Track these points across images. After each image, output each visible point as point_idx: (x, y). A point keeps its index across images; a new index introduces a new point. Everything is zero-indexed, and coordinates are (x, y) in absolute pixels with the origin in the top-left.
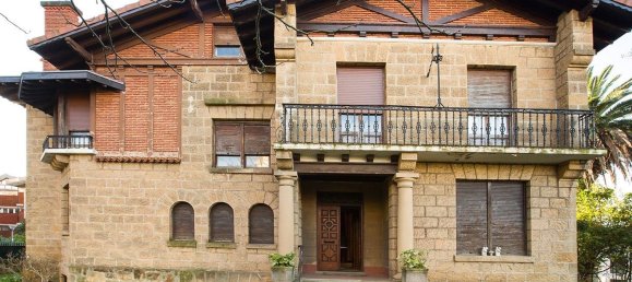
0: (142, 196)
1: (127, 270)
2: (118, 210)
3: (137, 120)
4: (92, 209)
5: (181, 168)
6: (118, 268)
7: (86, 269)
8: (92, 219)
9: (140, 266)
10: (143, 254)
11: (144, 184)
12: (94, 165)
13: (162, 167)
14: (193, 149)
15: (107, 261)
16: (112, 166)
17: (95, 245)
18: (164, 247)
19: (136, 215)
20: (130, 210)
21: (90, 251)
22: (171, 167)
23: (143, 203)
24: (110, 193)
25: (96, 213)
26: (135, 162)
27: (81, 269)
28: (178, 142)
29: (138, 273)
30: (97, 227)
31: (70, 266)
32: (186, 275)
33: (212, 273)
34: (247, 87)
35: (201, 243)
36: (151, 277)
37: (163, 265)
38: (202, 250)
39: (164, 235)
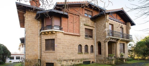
1: (71, 60)
2: (69, 46)
3: (71, 25)
4: (62, 46)
5: (80, 37)
6: (69, 60)
7: (62, 61)
8: (63, 48)
9: (73, 59)
10: (73, 56)
11: (73, 40)
12: (63, 35)
13: (77, 37)
14: (82, 34)
15: (66, 58)
16: (67, 35)
17: (63, 54)
18: (77, 54)
19: (72, 47)
21: (62, 56)
22: (78, 37)
23: (73, 44)
24: (66, 42)
25: (63, 47)
26: (71, 35)
27: (60, 61)
28: (79, 32)
29: (73, 60)
30: (64, 50)
31: (57, 60)
32: (81, 60)
33: (85, 59)
34: (90, 23)
35: (83, 53)
36: (76, 61)
37: (77, 58)
38: (84, 55)
39: (77, 51)
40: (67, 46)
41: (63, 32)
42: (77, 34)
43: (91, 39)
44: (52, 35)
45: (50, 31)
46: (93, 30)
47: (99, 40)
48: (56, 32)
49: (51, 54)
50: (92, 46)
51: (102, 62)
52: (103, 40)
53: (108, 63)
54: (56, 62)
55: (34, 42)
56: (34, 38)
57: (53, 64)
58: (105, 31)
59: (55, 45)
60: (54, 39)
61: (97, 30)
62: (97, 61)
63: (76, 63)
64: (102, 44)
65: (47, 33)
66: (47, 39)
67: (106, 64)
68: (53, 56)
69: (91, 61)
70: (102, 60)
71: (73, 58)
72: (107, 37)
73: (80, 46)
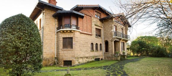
0: (87, 42)
1: (85, 57)
2: (84, 44)
3: (85, 25)
5: (92, 36)
6: (84, 57)
8: (79, 46)
9: (87, 56)
10: (87, 54)
11: (87, 39)
12: (79, 34)
13: (89, 36)
14: (93, 33)
15: (82, 56)
16: (82, 34)
18: (90, 51)
19: (86, 45)
20: (85, 44)
21: (79, 53)
22: (91, 36)
23: (87, 43)
24: (82, 40)
25: (80, 45)
26: (86, 34)
27: (78, 58)
28: (91, 31)
29: (87, 58)
30: (80, 48)
31: (75, 58)
32: (93, 57)
33: (96, 56)
34: (99, 23)
35: (95, 51)
36: (89, 58)
37: (90, 56)
38: (95, 52)
39: (90, 49)
40: (83, 44)
41: (79, 31)
42: (90, 33)
43: (100, 38)
44: (70, 34)
45: (69, 30)
46: (101, 30)
47: (106, 39)
48: (74, 31)
49: (69, 52)
50: (101, 44)
51: (110, 59)
52: (110, 39)
53: (115, 59)
54: (74, 60)
55: (51, 40)
56: (51, 36)
57: (71, 61)
58: (112, 32)
59: (73, 43)
60: (72, 38)
61: (105, 30)
62: (105, 58)
63: (89, 61)
64: (110, 43)
66: (65, 37)
67: (113, 60)
68: (71, 54)
69: (101, 58)
70: (110, 57)
72: (113, 37)
73: (92, 44)
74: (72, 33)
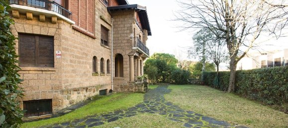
0: (86, 52)
1: (84, 88)
2: (80, 58)
3: (82, 12)
4: (70, 55)
5: (95, 41)
6: (81, 88)
7: (70, 91)
8: (71, 61)
9: (86, 86)
10: (87, 80)
11: (87, 46)
13: (91, 39)
14: (97, 34)
15: (76, 86)
16: (77, 33)
17: (72, 76)
18: (91, 75)
19: (84, 61)
20: (82, 58)
21: (70, 79)
22: (93, 40)
23: (86, 55)
24: (76, 47)
25: (72, 59)
26: (84, 34)
27: (69, 91)
29: (87, 89)
30: (73, 66)
31: (62, 92)
32: (97, 87)
33: (102, 86)
34: (106, 16)
35: (99, 74)
36: (90, 90)
37: (91, 85)
38: (99, 77)
39: (91, 70)
40: (77, 57)
41: (71, 24)
43: (107, 47)
44: (45, 24)
46: (110, 32)
47: (119, 52)
50: (108, 61)
51: (126, 90)
52: (128, 52)
53: (135, 90)
54: (60, 96)
58: (131, 38)
59: (56, 52)
61: (116, 33)
62: (116, 88)
63: (91, 96)
64: (126, 59)
65: (30, 15)
67: (132, 92)
69: (109, 88)
70: (126, 87)
71: (86, 84)
72: (134, 48)
73: (95, 58)
74: (51, 25)
